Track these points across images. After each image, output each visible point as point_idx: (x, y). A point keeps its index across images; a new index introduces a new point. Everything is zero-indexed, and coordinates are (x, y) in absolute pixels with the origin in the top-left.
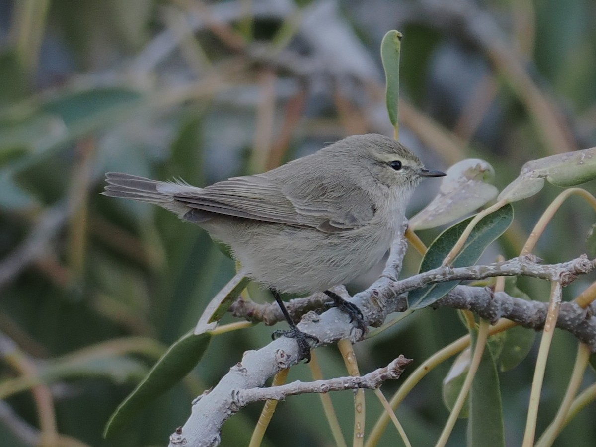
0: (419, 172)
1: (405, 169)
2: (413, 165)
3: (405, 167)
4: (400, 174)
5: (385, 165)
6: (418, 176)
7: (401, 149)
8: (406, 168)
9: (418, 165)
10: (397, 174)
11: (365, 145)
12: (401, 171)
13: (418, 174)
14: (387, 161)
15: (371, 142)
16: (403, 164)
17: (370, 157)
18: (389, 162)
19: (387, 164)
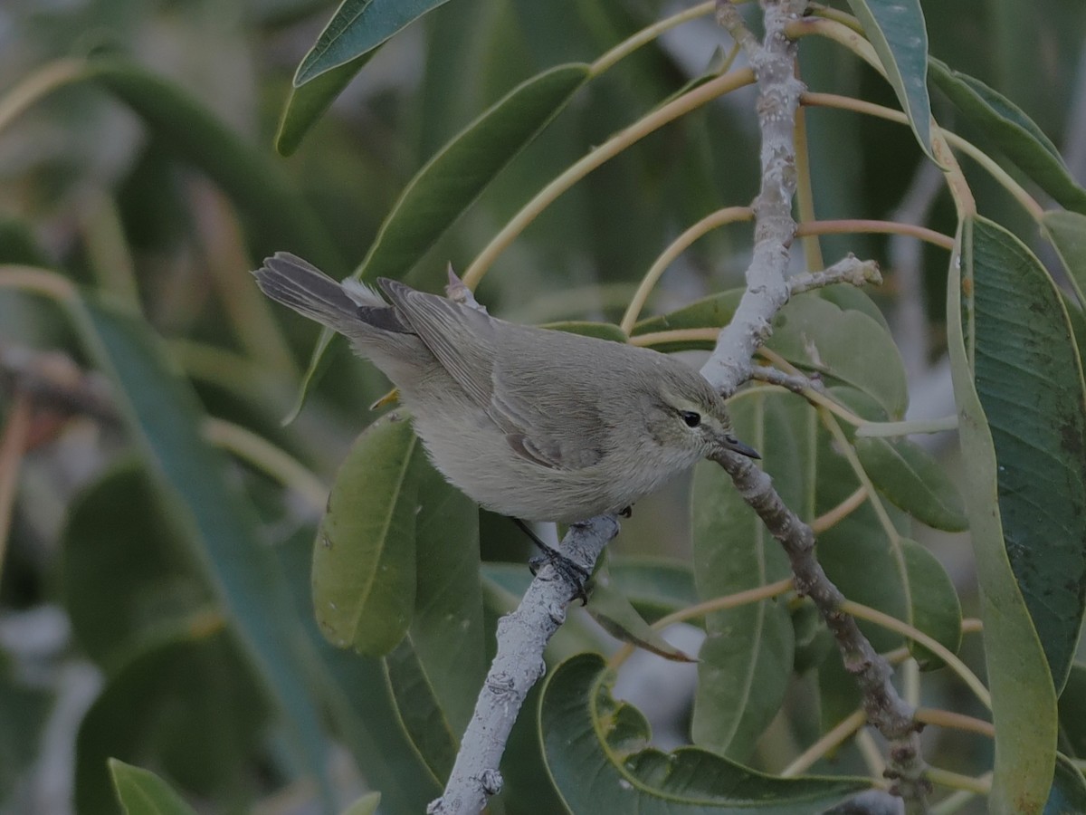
0: (721, 439)
1: (703, 429)
2: (717, 426)
3: (704, 425)
4: (692, 434)
5: (674, 414)
6: (716, 443)
7: (704, 398)
8: (705, 428)
9: (724, 428)
10: (687, 433)
11: (656, 374)
12: (696, 430)
13: (720, 442)
14: (680, 409)
15: (666, 373)
16: (703, 421)
17: (657, 394)
18: (684, 411)
19: (679, 414)
